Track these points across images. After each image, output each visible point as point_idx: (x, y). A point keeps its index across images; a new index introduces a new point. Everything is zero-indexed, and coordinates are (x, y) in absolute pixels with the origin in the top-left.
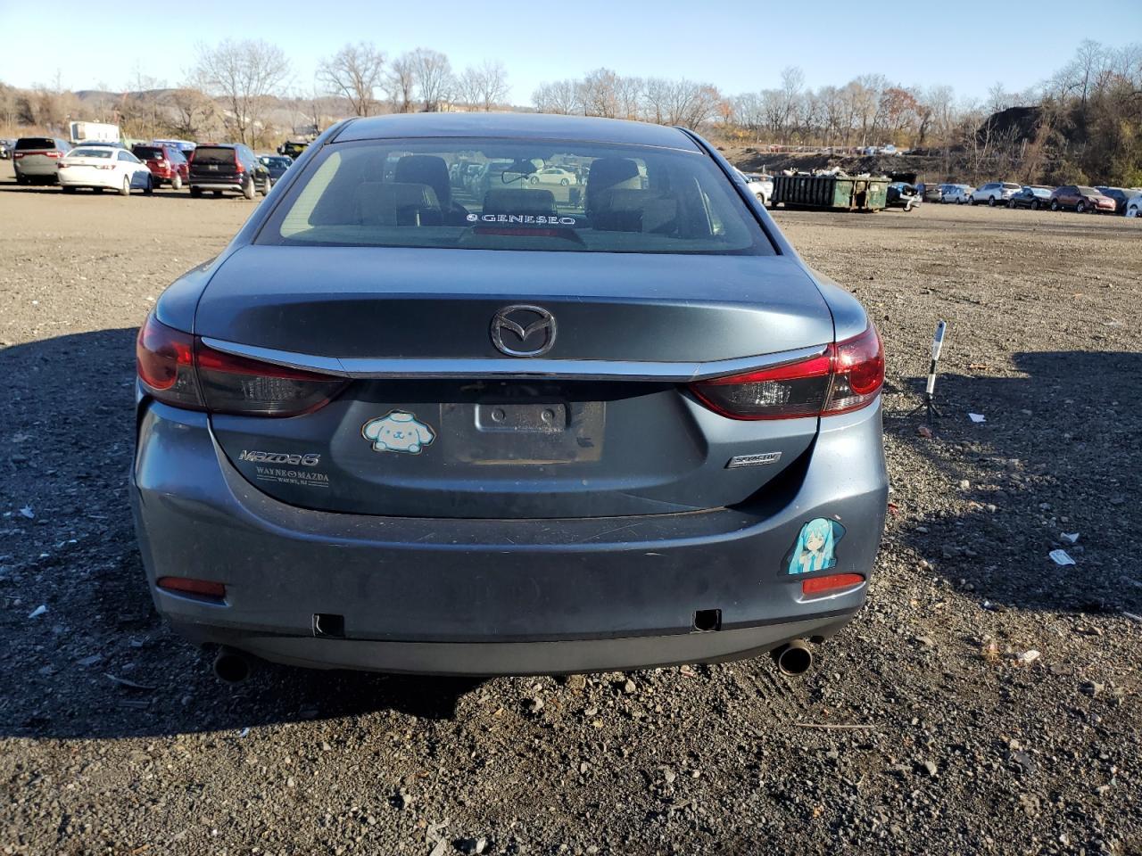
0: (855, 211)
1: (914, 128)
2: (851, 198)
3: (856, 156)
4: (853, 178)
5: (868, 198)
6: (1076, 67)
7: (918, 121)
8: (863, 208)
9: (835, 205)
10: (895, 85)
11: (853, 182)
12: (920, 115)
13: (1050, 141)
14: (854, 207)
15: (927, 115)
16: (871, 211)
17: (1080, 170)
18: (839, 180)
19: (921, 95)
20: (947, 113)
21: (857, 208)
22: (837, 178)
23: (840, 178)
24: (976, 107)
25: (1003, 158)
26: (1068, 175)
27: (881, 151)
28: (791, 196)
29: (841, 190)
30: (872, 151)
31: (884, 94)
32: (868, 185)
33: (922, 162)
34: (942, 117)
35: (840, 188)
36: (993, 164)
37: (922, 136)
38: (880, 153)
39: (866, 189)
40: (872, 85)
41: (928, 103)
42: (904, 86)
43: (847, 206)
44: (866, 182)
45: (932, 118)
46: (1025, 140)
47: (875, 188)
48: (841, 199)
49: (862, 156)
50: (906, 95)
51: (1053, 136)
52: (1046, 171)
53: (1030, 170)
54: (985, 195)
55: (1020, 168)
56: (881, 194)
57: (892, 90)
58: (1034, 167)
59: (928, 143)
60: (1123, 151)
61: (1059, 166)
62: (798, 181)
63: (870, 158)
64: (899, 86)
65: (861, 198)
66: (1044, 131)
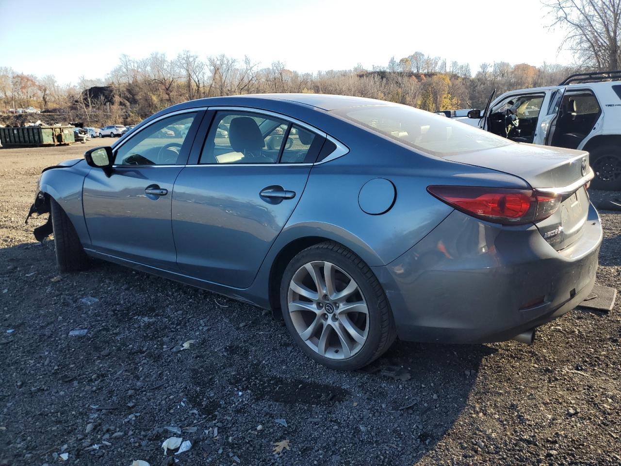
0: (58, 145)
1: (38, 97)
2: (53, 138)
3: (11, 114)
4: (51, 127)
5: (63, 137)
6: (121, 67)
7: (40, 94)
8: (62, 143)
9: (45, 143)
10: (20, 73)
11: (52, 129)
12: (41, 90)
13: (121, 104)
14: (57, 143)
15: (45, 90)
16: (68, 145)
17: (140, 118)
18: (43, 128)
19: (38, 79)
20: (56, 90)
21: (59, 143)
22: (42, 127)
23: (44, 127)
24: (72, 86)
25: (100, 113)
26: (135, 120)
27: (27, 111)
28: (8, 140)
29: (46, 134)
30: (21, 111)
31: (14, 78)
32: (61, 130)
33: (56, 117)
34: (54, 92)
35: (45, 133)
36: (96, 116)
37: (46, 102)
38: (26, 112)
39: (61, 132)
40: (5, 73)
41: (42, 83)
42: (26, 74)
43: (52, 143)
44: (60, 128)
45: (47, 92)
46: (108, 104)
47: (66, 132)
48: (47, 139)
49: (15, 114)
50: (28, 80)
51: (122, 101)
52: (124, 118)
53: (116, 118)
54: (108, 132)
55: (111, 118)
56: (71, 135)
57: (18, 76)
58: (118, 117)
59: (51, 106)
60: (156, 107)
61: (129, 116)
62: (11, 131)
63: (20, 116)
64: (22, 74)
65: (59, 138)
66: (117, 99)
